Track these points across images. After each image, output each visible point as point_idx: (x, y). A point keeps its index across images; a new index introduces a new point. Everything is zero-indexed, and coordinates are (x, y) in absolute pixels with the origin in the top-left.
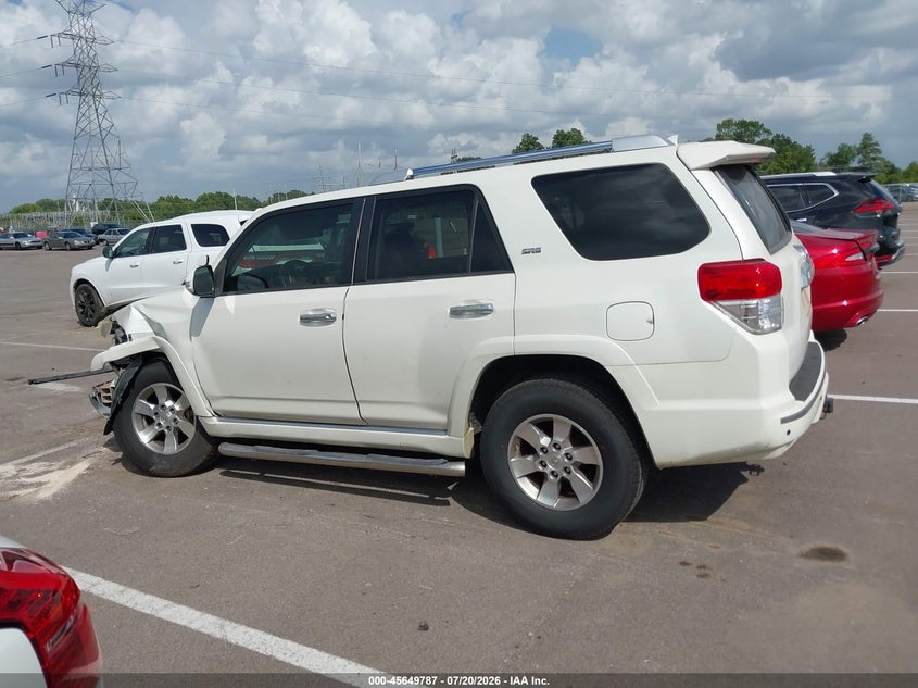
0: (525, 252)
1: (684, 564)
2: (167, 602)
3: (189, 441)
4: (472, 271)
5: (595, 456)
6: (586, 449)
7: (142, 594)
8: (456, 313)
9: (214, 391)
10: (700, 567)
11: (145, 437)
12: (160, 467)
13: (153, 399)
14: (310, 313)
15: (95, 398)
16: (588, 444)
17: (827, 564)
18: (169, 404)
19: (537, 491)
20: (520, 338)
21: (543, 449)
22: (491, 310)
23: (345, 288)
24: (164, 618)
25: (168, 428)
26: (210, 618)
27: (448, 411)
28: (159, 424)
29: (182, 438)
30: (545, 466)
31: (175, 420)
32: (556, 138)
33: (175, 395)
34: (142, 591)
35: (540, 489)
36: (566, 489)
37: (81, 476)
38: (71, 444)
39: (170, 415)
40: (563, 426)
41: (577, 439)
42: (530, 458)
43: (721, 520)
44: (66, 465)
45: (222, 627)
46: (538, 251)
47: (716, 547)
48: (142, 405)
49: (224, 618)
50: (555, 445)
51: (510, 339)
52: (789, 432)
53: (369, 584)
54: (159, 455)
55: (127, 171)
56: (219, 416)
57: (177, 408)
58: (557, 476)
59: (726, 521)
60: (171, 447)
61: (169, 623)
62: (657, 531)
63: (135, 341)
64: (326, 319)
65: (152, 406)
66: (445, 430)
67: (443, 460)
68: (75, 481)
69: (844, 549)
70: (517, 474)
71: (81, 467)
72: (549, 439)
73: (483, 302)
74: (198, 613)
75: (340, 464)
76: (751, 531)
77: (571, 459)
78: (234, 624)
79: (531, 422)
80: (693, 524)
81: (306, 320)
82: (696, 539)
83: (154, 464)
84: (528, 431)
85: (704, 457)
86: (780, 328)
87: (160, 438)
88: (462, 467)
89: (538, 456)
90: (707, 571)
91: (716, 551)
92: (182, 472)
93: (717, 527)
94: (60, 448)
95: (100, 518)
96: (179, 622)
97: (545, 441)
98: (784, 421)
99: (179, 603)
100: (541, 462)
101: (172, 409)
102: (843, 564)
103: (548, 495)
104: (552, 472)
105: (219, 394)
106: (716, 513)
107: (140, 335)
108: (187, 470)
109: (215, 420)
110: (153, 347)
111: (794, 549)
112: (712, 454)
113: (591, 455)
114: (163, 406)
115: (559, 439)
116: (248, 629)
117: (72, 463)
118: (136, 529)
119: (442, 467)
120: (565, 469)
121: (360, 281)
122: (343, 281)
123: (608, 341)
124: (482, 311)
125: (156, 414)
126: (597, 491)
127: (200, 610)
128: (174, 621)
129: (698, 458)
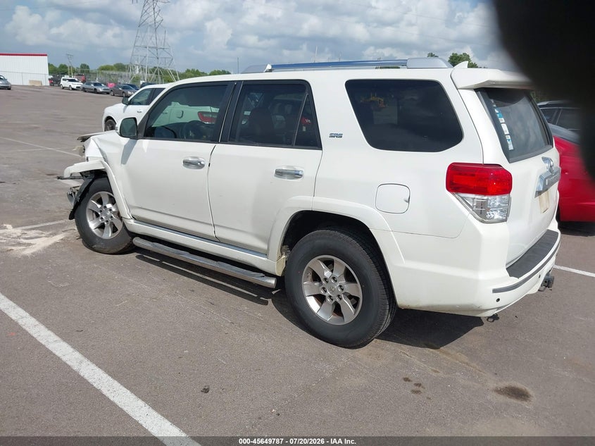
0: (332, 136)
1: (406, 380)
2: (57, 338)
3: (118, 232)
4: (296, 144)
5: (358, 291)
6: (353, 285)
7: (46, 329)
8: (280, 173)
9: (133, 203)
10: (416, 385)
11: (92, 225)
12: (99, 246)
13: (100, 201)
14: (190, 159)
15: (71, 195)
16: (355, 281)
17: (513, 401)
18: (109, 206)
19: (319, 307)
20: (316, 199)
21: (325, 279)
22: (301, 175)
23: (214, 145)
24: (50, 349)
25: (107, 221)
26: (77, 355)
27: (268, 241)
28: (102, 218)
29: (115, 230)
30: (326, 291)
31: (112, 217)
32: (451, 58)
33: (113, 201)
34: (47, 327)
35: (321, 306)
36: (337, 310)
37: (56, 243)
38: (61, 222)
39: (109, 213)
40: (340, 266)
41: (349, 277)
42: (317, 284)
43: (450, 351)
44: (51, 234)
45: (81, 362)
46: (340, 136)
47: (435, 371)
48: (93, 204)
49: (85, 356)
50: (334, 278)
51: (309, 198)
52: (498, 300)
53: (187, 351)
54: (100, 238)
55: (167, 50)
56: (135, 219)
57: (114, 210)
58: (332, 300)
59: (453, 352)
60: (108, 234)
61: (51, 353)
62: (400, 350)
63: (90, 162)
64: (198, 165)
65: (99, 206)
66: (266, 254)
67: (262, 274)
68: (50, 246)
69: (531, 392)
70: (306, 293)
71: (58, 238)
72: (331, 273)
73: (298, 169)
74: (72, 350)
75: (200, 265)
76: (467, 364)
77: (343, 290)
78: (89, 362)
79: (319, 259)
80: (428, 351)
81: (187, 163)
82: (425, 363)
83: (95, 244)
84: (317, 265)
85: (432, 307)
86: (506, 220)
87: (102, 227)
88: (273, 282)
89: (322, 284)
90: (421, 389)
91: (434, 374)
92: (110, 252)
93: (445, 356)
94: (54, 223)
95: (50, 273)
96: (57, 354)
97: (327, 274)
98: (495, 291)
99: (65, 340)
100: (324, 288)
101: (111, 210)
102: (525, 404)
103: (325, 312)
104: (330, 297)
105: (135, 205)
106: (448, 345)
107: (94, 158)
108: (115, 251)
109: (132, 222)
110: (101, 167)
111: (492, 385)
112: (439, 306)
113: (356, 289)
114: (105, 207)
115: (336, 275)
116: (96, 367)
117: (55, 234)
118: (67, 284)
119: (260, 279)
120: (339, 296)
121: (224, 141)
122: (214, 140)
123: (376, 211)
124: (296, 175)
125: (101, 211)
126: (356, 315)
127: (74, 348)
128: (54, 352)
129: (428, 307)
